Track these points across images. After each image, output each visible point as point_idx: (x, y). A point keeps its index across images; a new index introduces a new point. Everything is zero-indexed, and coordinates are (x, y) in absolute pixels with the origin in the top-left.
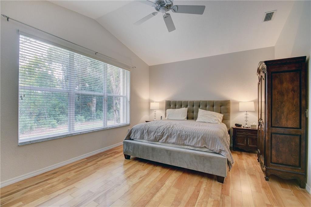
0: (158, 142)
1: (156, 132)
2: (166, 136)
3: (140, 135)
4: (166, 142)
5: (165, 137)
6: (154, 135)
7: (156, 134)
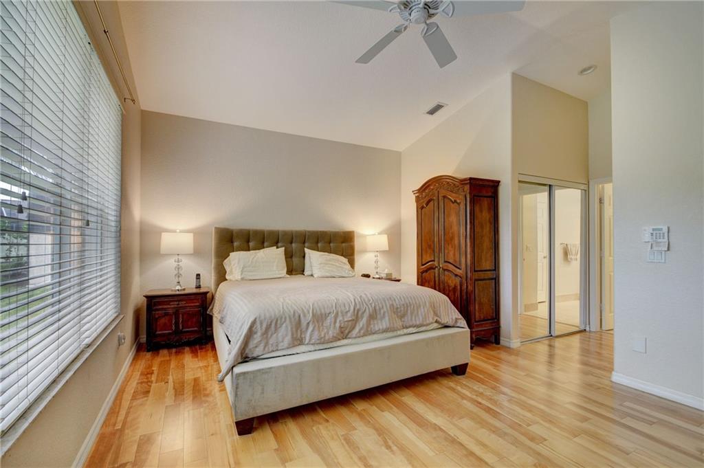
0: (346, 338)
1: (337, 314)
2: (365, 319)
3: (292, 335)
4: (368, 332)
5: (362, 323)
6: (335, 322)
7: (340, 318)
